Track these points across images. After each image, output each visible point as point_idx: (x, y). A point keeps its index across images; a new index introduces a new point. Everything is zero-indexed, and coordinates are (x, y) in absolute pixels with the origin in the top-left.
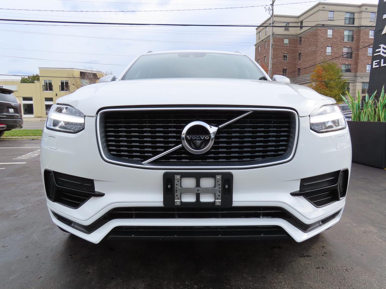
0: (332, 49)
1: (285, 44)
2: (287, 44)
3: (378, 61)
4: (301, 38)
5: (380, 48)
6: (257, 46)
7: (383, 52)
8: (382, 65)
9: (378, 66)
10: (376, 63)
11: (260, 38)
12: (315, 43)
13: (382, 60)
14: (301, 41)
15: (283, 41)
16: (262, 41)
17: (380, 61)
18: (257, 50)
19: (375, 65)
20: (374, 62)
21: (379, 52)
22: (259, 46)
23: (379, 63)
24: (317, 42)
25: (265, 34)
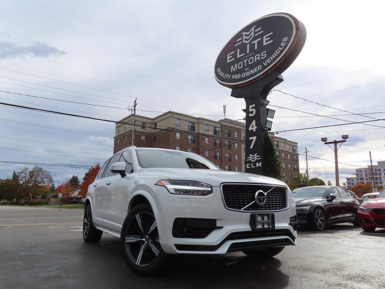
0: (180, 148)
1: (142, 140)
2: (144, 140)
3: (250, 164)
4: (155, 136)
5: (250, 156)
6: (116, 139)
7: (252, 159)
8: (252, 167)
9: (250, 167)
10: (248, 165)
11: (119, 132)
12: (167, 142)
13: (252, 164)
14: (155, 139)
15: (141, 137)
16: (122, 135)
17: (251, 164)
18: (116, 142)
19: (248, 167)
20: (247, 164)
21: (250, 159)
22: (118, 139)
23: (250, 166)
24: (168, 141)
25: (124, 129)
